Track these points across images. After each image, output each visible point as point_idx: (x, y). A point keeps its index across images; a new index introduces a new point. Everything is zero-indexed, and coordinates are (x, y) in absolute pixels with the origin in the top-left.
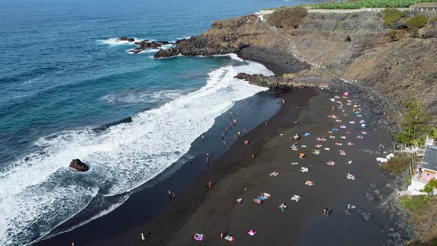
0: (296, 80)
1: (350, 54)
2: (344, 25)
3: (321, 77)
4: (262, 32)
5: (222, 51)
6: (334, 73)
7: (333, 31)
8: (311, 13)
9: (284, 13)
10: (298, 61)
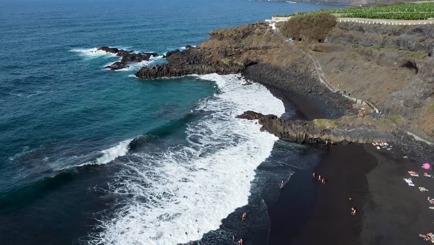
0: (336, 132)
1: (420, 92)
2: (398, 43)
3: (375, 129)
4: (275, 44)
5: (222, 69)
6: (394, 121)
7: (379, 50)
8: (343, 23)
9: (304, 21)
10: (327, 91)
